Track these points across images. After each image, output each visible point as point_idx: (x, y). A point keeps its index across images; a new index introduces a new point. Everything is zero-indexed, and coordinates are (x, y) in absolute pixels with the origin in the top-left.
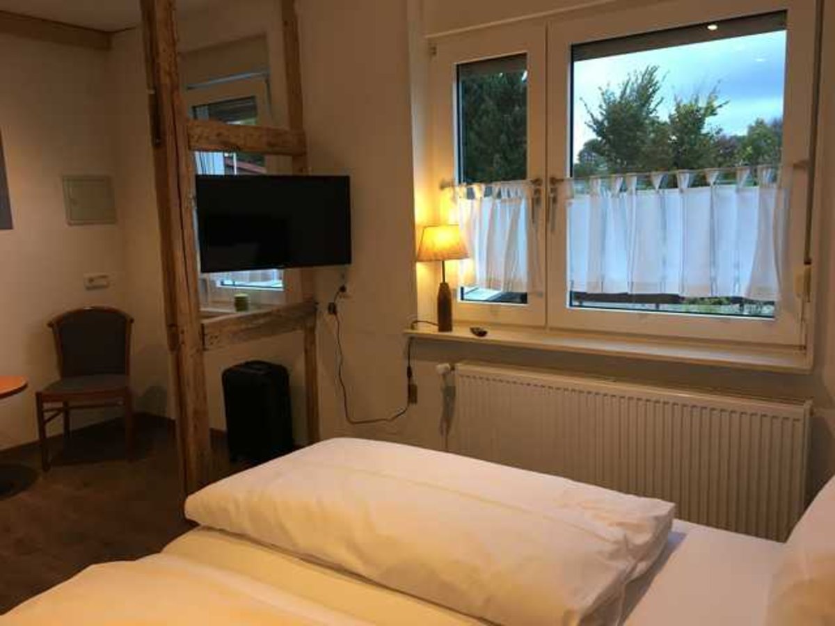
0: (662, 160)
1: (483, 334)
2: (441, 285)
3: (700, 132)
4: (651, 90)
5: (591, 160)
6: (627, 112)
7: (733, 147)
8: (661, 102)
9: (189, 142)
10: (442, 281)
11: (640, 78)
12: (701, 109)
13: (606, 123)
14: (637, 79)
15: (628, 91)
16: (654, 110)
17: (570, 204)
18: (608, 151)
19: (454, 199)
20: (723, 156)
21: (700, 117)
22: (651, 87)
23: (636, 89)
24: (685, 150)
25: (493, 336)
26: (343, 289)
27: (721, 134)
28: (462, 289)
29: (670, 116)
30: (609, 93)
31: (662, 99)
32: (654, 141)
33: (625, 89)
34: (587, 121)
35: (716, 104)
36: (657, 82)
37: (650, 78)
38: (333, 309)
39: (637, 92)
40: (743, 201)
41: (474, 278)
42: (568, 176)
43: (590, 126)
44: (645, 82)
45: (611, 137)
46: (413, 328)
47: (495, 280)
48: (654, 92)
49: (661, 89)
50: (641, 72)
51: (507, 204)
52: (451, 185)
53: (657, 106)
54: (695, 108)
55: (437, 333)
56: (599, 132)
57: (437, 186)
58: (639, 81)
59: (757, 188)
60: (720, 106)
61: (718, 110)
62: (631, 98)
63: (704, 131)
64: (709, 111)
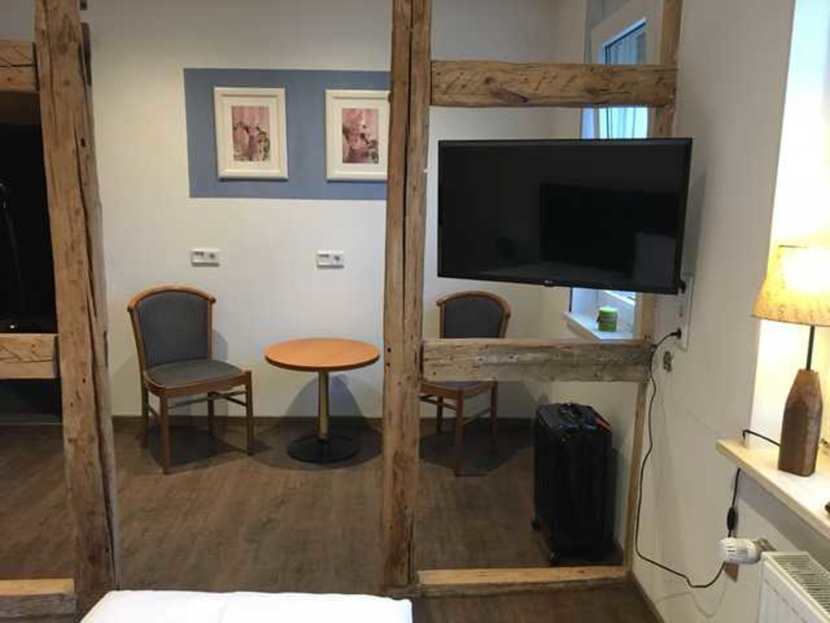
2: (800, 371)
9: (432, 94)
10: (804, 367)
26: (678, 334)
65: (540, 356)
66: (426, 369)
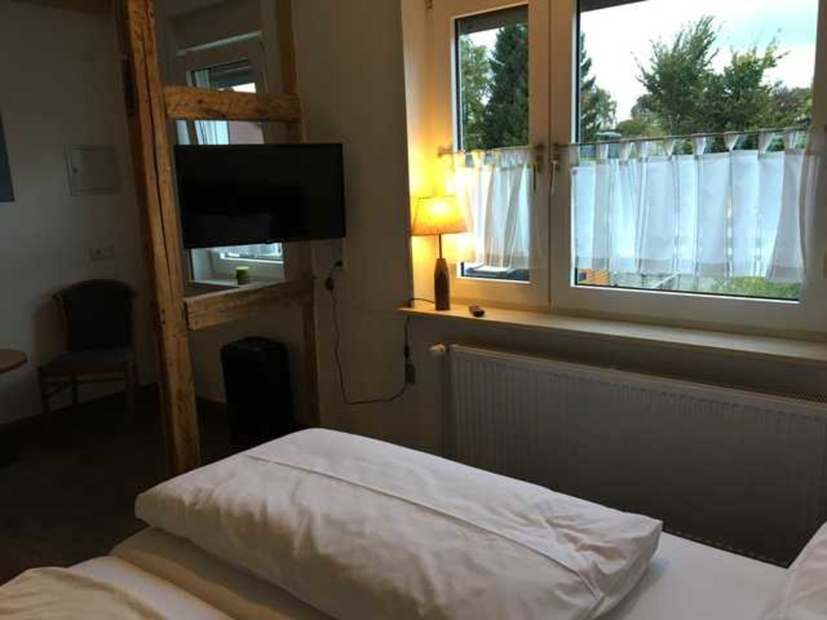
0: (717, 115)
1: (480, 314)
2: (438, 260)
3: (758, 84)
4: (705, 41)
5: (645, 116)
6: (679, 66)
7: (796, 100)
8: (716, 54)
9: (166, 110)
10: (438, 257)
11: (694, 29)
12: (759, 60)
13: (657, 78)
14: (691, 31)
15: (681, 44)
16: (709, 62)
17: (575, 172)
18: (660, 106)
19: (452, 168)
20: (783, 110)
21: (757, 68)
22: (706, 38)
23: (689, 41)
24: (741, 104)
25: (490, 315)
26: (340, 264)
27: (782, 86)
28: (462, 264)
29: (726, 69)
30: (661, 46)
31: (718, 50)
32: (708, 96)
33: (678, 41)
34: (638, 76)
35: (775, 55)
36: (712, 33)
37: (705, 28)
38: (330, 285)
39: (691, 44)
40: (765, 168)
41: (473, 253)
42: (573, 141)
43: (641, 81)
44: (700, 33)
45: (663, 92)
46: (409, 306)
47: (493, 256)
48: (709, 43)
49: (717, 39)
50: (695, 22)
51: (508, 172)
52: (449, 151)
53: (711, 58)
54: (752, 60)
55: (433, 311)
56: (650, 87)
57: (436, 152)
58: (693, 32)
59: (782, 153)
60: (780, 57)
61: (778, 62)
62: (685, 51)
63: (761, 84)
64: (768, 62)
65: (259, 296)
66: (190, 320)
